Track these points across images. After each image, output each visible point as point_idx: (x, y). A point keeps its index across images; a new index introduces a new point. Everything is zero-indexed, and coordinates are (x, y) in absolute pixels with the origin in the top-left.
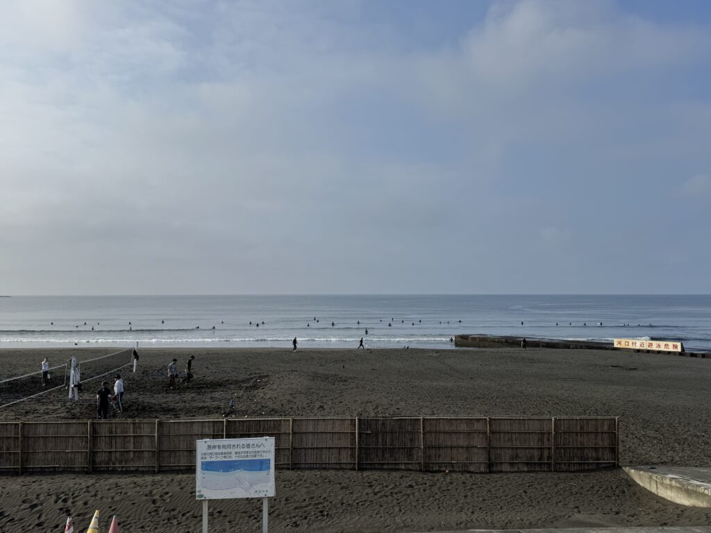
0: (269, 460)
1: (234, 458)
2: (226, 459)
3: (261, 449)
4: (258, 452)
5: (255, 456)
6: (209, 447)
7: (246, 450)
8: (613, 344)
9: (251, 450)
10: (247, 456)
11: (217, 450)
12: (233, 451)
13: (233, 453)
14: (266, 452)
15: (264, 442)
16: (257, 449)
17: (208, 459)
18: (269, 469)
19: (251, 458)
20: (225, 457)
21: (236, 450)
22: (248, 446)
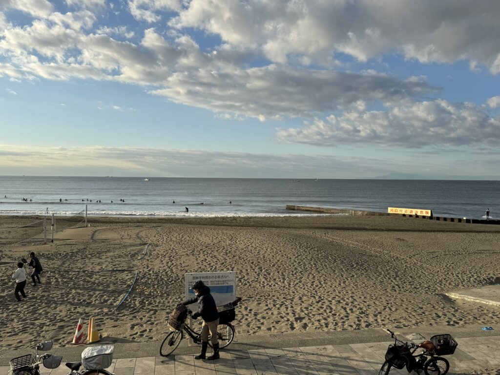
0: (232, 286)
1: (210, 285)
3: (228, 278)
4: (225, 281)
6: (192, 276)
7: (219, 279)
9: (221, 279)
10: (218, 284)
12: (208, 280)
13: (209, 282)
14: (231, 281)
15: (229, 275)
16: (225, 279)
18: (232, 291)
19: (221, 285)
21: (211, 280)
22: (219, 277)
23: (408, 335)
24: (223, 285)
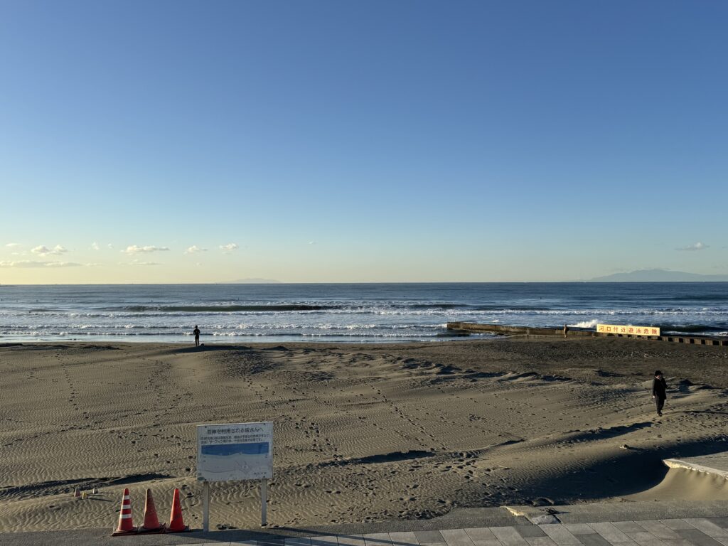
0: (267, 443)
1: (233, 442)
2: (224, 444)
3: (260, 432)
4: (257, 436)
5: (254, 440)
6: (206, 430)
7: (245, 434)
8: (596, 329)
9: (250, 434)
10: (246, 440)
11: (217, 435)
12: (233, 435)
13: (233, 437)
14: (265, 436)
15: (263, 427)
16: (256, 433)
17: (209, 444)
18: (268, 452)
19: (250, 442)
20: (225, 441)
21: (235, 434)
22: (247, 430)
23: (536, 517)
24: (253, 442)
